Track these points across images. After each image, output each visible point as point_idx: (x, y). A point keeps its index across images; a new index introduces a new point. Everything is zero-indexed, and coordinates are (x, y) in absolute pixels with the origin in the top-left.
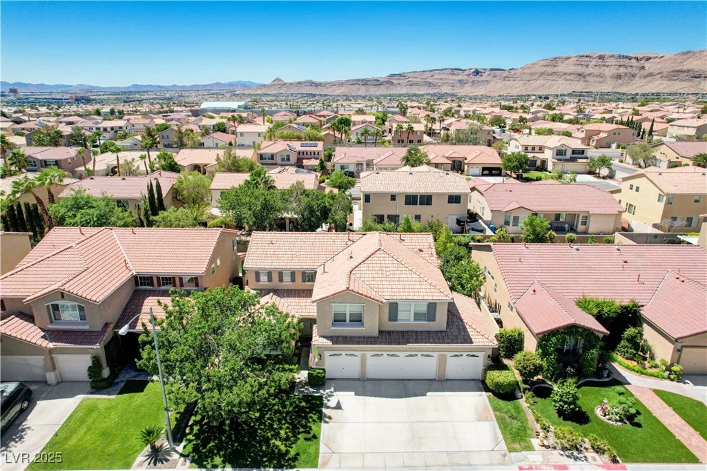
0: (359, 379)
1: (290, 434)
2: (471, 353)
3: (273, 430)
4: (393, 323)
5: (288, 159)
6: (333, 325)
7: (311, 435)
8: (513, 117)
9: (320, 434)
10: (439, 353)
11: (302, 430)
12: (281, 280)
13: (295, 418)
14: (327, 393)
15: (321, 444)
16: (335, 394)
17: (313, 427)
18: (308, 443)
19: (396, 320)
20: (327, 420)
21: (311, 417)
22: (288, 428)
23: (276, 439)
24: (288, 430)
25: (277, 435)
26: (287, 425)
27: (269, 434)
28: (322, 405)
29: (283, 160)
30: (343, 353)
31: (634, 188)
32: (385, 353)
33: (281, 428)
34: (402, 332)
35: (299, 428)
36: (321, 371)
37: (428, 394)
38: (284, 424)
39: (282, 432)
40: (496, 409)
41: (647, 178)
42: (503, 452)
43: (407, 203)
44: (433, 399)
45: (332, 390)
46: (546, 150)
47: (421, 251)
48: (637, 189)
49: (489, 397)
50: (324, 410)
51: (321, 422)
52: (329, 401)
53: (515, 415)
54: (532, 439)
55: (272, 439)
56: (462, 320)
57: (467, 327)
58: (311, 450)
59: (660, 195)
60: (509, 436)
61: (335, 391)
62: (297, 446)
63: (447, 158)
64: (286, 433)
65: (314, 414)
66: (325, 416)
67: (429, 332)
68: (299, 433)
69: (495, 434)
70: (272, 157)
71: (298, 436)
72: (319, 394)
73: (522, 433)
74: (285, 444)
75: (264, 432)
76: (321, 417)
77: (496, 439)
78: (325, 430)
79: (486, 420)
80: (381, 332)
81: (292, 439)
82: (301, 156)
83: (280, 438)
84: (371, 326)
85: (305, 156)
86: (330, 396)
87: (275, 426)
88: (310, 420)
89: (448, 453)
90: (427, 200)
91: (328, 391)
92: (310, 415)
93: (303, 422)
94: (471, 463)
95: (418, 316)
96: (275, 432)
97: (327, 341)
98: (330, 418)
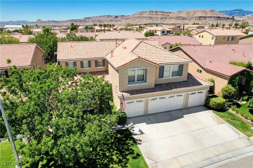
0: (144, 115)
1: (121, 158)
2: (200, 91)
3: (108, 157)
4: (161, 79)
6: (129, 84)
7: (136, 154)
9: (140, 152)
10: (185, 93)
11: (127, 152)
12: (82, 66)
13: (119, 146)
14: (130, 127)
15: (145, 158)
16: (134, 126)
17: (133, 148)
18: (137, 160)
19: (163, 77)
20: (139, 142)
21: (129, 143)
22: (117, 153)
23: (112, 163)
24: (118, 155)
25: (111, 160)
26: (115, 152)
27: (106, 161)
28: (131, 134)
30: (135, 100)
31: (201, 37)
32: (158, 97)
33: (112, 155)
34: (166, 84)
35: (125, 152)
36: (123, 114)
37: (184, 116)
38: (113, 151)
39: (114, 157)
40: (222, 117)
42: (246, 137)
44: (187, 118)
45: (132, 124)
46: (158, 32)
49: (213, 112)
50: (134, 137)
51: (136, 144)
52: (133, 130)
53: (233, 118)
54: (252, 128)
55: (109, 164)
56: (191, 75)
57: (195, 78)
58: (141, 165)
59: (213, 37)
60: (241, 129)
61: (134, 124)
62: (130, 164)
64: (117, 157)
65: (130, 140)
66: (137, 140)
67: (179, 82)
68: (127, 155)
69: (233, 129)
71: (128, 157)
72: (125, 128)
73: (245, 126)
74: (121, 165)
75: (101, 160)
76: (135, 141)
77: (236, 132)
78: (141, 148)
79: (223, 123)
80: (155, 85)
81: (124, 160)
83: (115, 162)
84: (151, 80)
86: (133, 128)
87: (107, 154)
88: (129, 144)
89: (222, 145)
91: (129, 125)
92: (127, 141)
93: (125, 147)
95: (174, 74)
96: (108, 158)
97: (126, 94)
98: (141, 141)
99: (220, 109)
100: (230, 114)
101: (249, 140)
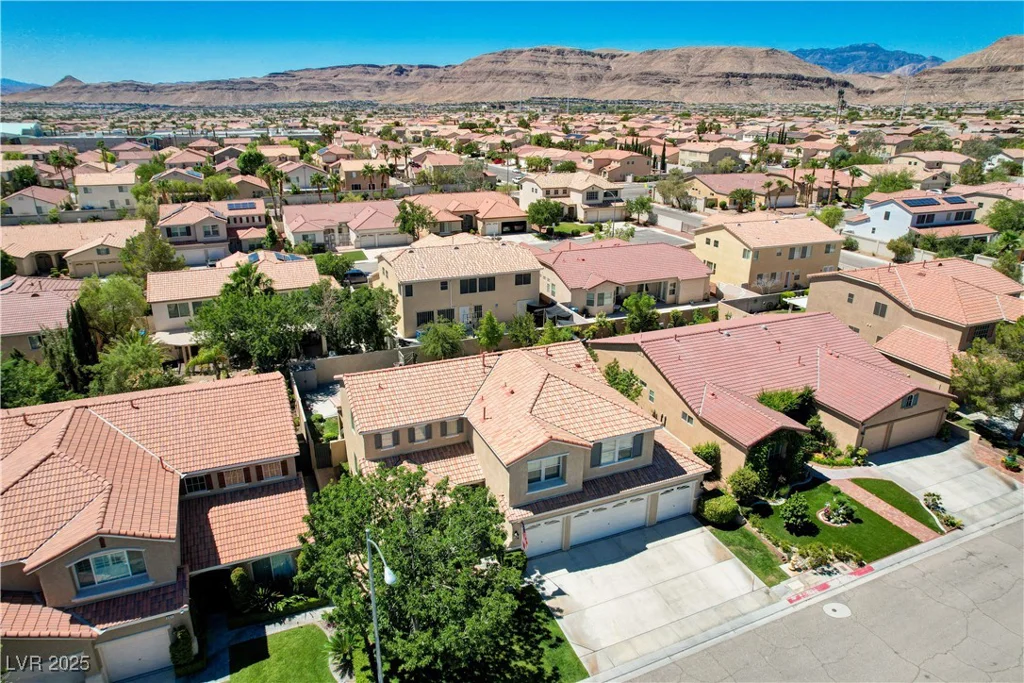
0: (561, 550)
1: (528, 647)
2: (682, 485)
3: (503, 648)
4: (596, 468)
5: (216, 233)
6: (530, 489)
7: (554, 639)
8: (489, 142)
9: (563, 634)
10: (649, 494)
11: (538, 637)
12: (412, 439)
13: (520, 624)
14: (535, 580)
15: (573, 646)
16: (544, 578)
17: (549, 627)
18: (559, 650)
19: (599, 464)
20: (559, 614)
21: (539, 617)
22: (519, 640)
23: (515, 659)
24: (521, 644)
25: (512, 654)
26: (516, 637)
27: (502, 656)
28: (541, 597)
29: (207, 234)
30: (542, 523)
31: (712, 243)
32: (590, 510)
33: (511, 644)
34: (606, 477)
35: (533, 636)
36: (519, 553)
37: (647, 546)
38: (512, 636)
39: (516, 648)
40: (728, 543)
41: (728, 231)
42: (764, 589)
43: (464, 290)
44: (656, 549)
45: (538, 573)
47: (579, 366)
48: (716, 244)
49: (711, 531)
50: (548, 603)
51: (553, 618)
52: (543, 589)
53: (750, 544)
54: (781, 566)
55: (510, 662)
56: (663, 447)
57: (671, 454)
58: (567, 657)
59: (745, 250)
60: (759, 570)
61: (543, 573)
62: (548, 658)
63: (453, 213)
64: (522, 648)
65: (540, 611)
66: (553, 609)
67: (635, 471)
68: (538, 642)
69: (744, 571)
70: (188, 230)
71: (540, 646)
72: (525, 585)
73: (768, 562)
74: (531, 662)
75: (493, 655)
76: (550, 613)
77: (749, 577)
78: (564, 626)
79: (726, 559)
80: (585, 483)
81: (534, 652)
82: (232, 224)
83: (519, 656)
84: (575, 478)
85: (239, 224)
86: (541, 582)
87: (502, 643)
88: (540, 620)
89: (715, 608)
90: (488, 283)
91: (533, 577)
92: (535, 614)
93: (533, 626)
94: (743, 611)
95: (624, 454)
96: (506, 651)
97: (525, 512)
98: (561, 611)
99: (727, 524)
100: (747, 535)
101: (768, 593)
